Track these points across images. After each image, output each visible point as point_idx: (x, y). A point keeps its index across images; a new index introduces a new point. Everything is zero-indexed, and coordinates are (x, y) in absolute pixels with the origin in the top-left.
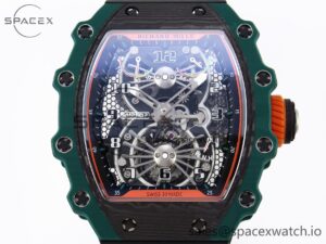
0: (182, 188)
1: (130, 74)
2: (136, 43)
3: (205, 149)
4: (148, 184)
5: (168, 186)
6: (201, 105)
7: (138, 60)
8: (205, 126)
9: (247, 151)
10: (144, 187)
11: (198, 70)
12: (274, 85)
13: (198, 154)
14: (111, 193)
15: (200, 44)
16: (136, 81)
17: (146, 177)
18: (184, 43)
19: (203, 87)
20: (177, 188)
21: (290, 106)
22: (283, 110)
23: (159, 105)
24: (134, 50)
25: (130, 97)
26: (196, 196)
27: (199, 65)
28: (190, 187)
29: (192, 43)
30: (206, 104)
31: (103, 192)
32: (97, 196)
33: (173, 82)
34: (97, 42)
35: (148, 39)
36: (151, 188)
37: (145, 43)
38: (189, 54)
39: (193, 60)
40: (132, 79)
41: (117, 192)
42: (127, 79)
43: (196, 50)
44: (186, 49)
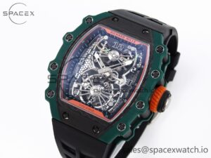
0: (96, 109)
1: (99, 48)
2: (109, 35)
3: (115, 95)
5: (90, 105)
6: (124, 75)
7: (106, 43)
8: (120, 86)
10: (80, 101)
11: (130, 58)
13: (111, 97)
14: (64, 97)
15: (137, 47)
16: (101, 52)
18: (130, 44)
19: (129, 67)
22: (161, 94)
24: (106, 37)
25: (94, 58)
26: (100, 115)
27: (131, 56)
28: (100, 110)
29: (133, 45)
30: (127, 76)
32: (58, 96)
35: (115, 35)
37: (112, 36)
38: (130, 50)
39: (130, 53)
40: (99, 50)
41: (67, 98)
44: (129, 47)
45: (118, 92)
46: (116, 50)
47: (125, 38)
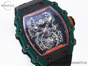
1: (33, 25)
4: (49, 48)
6: (52, 25)
7: (33, 20)
10: (49, 49)
11: (48, 17)
15: (46, 11)
18: (42, 12)
20: (56, 46)
33: (44, 22)
35: (34, 15)
36: (50, 49)
39: (46, 15)
45: (58, 32)
47: (38, 12)
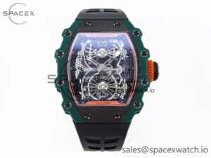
0: (111, 100)
2: (90, 38)
3: (120, 83)
4: (96, 99)
5: (104, 99)
6: (118, 65)
7: (91, 45)
8: (119, 74)
9: (137, 85)
10: (94, 100)
11: (116, 50)
12: (149, 56)
13: (117, 86)
14: (80, 102)
16: (90, 55)
17: (95, 96)
18: (110, 38)
19: (119, 57)
20: (108, 100)
21: (156, 65)
22: (153, 67)
23: (100, 65)
24: (89, 41)
25: (87, 61)
26: (116, 104)
27: (117, 47)
28: (114, 100)
29: (114, 38)
30: (120, 64)
31: (77, 102)
33: (106, 55)
34: (73, 38)
35: (95, 36)
37: (94, 39)
38: (113, 43)
39: (114, 45)
40: (88, 54)
41: (83, 102)
42: (86, 54)
43: (115, 41)
44: (111, 41)
45: (122, 80)
46: (102, 47)
47: (105, 35)
